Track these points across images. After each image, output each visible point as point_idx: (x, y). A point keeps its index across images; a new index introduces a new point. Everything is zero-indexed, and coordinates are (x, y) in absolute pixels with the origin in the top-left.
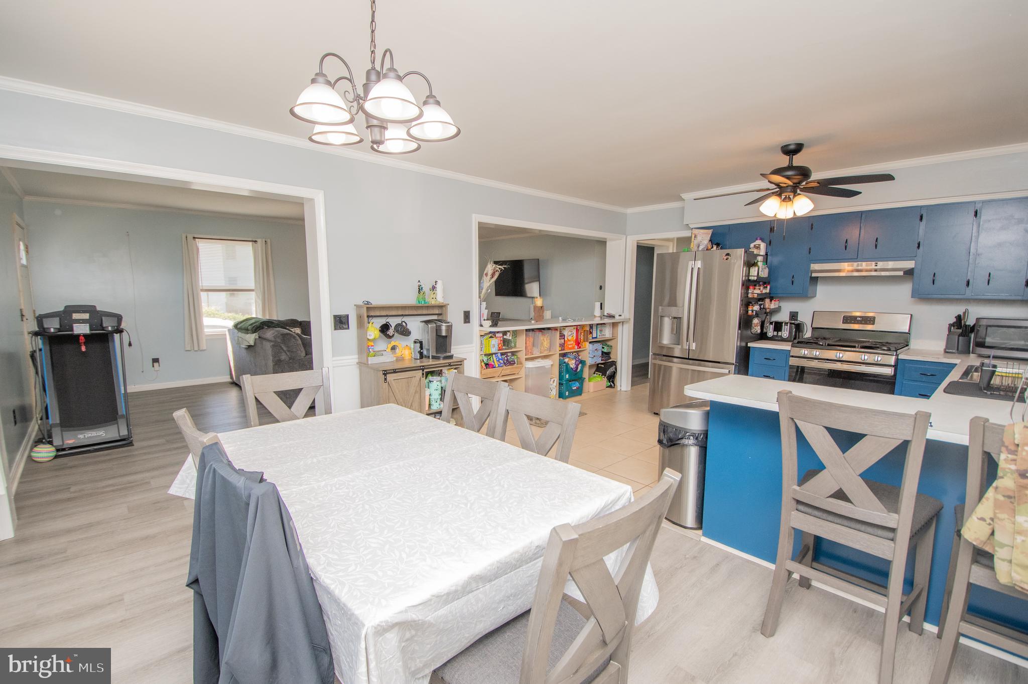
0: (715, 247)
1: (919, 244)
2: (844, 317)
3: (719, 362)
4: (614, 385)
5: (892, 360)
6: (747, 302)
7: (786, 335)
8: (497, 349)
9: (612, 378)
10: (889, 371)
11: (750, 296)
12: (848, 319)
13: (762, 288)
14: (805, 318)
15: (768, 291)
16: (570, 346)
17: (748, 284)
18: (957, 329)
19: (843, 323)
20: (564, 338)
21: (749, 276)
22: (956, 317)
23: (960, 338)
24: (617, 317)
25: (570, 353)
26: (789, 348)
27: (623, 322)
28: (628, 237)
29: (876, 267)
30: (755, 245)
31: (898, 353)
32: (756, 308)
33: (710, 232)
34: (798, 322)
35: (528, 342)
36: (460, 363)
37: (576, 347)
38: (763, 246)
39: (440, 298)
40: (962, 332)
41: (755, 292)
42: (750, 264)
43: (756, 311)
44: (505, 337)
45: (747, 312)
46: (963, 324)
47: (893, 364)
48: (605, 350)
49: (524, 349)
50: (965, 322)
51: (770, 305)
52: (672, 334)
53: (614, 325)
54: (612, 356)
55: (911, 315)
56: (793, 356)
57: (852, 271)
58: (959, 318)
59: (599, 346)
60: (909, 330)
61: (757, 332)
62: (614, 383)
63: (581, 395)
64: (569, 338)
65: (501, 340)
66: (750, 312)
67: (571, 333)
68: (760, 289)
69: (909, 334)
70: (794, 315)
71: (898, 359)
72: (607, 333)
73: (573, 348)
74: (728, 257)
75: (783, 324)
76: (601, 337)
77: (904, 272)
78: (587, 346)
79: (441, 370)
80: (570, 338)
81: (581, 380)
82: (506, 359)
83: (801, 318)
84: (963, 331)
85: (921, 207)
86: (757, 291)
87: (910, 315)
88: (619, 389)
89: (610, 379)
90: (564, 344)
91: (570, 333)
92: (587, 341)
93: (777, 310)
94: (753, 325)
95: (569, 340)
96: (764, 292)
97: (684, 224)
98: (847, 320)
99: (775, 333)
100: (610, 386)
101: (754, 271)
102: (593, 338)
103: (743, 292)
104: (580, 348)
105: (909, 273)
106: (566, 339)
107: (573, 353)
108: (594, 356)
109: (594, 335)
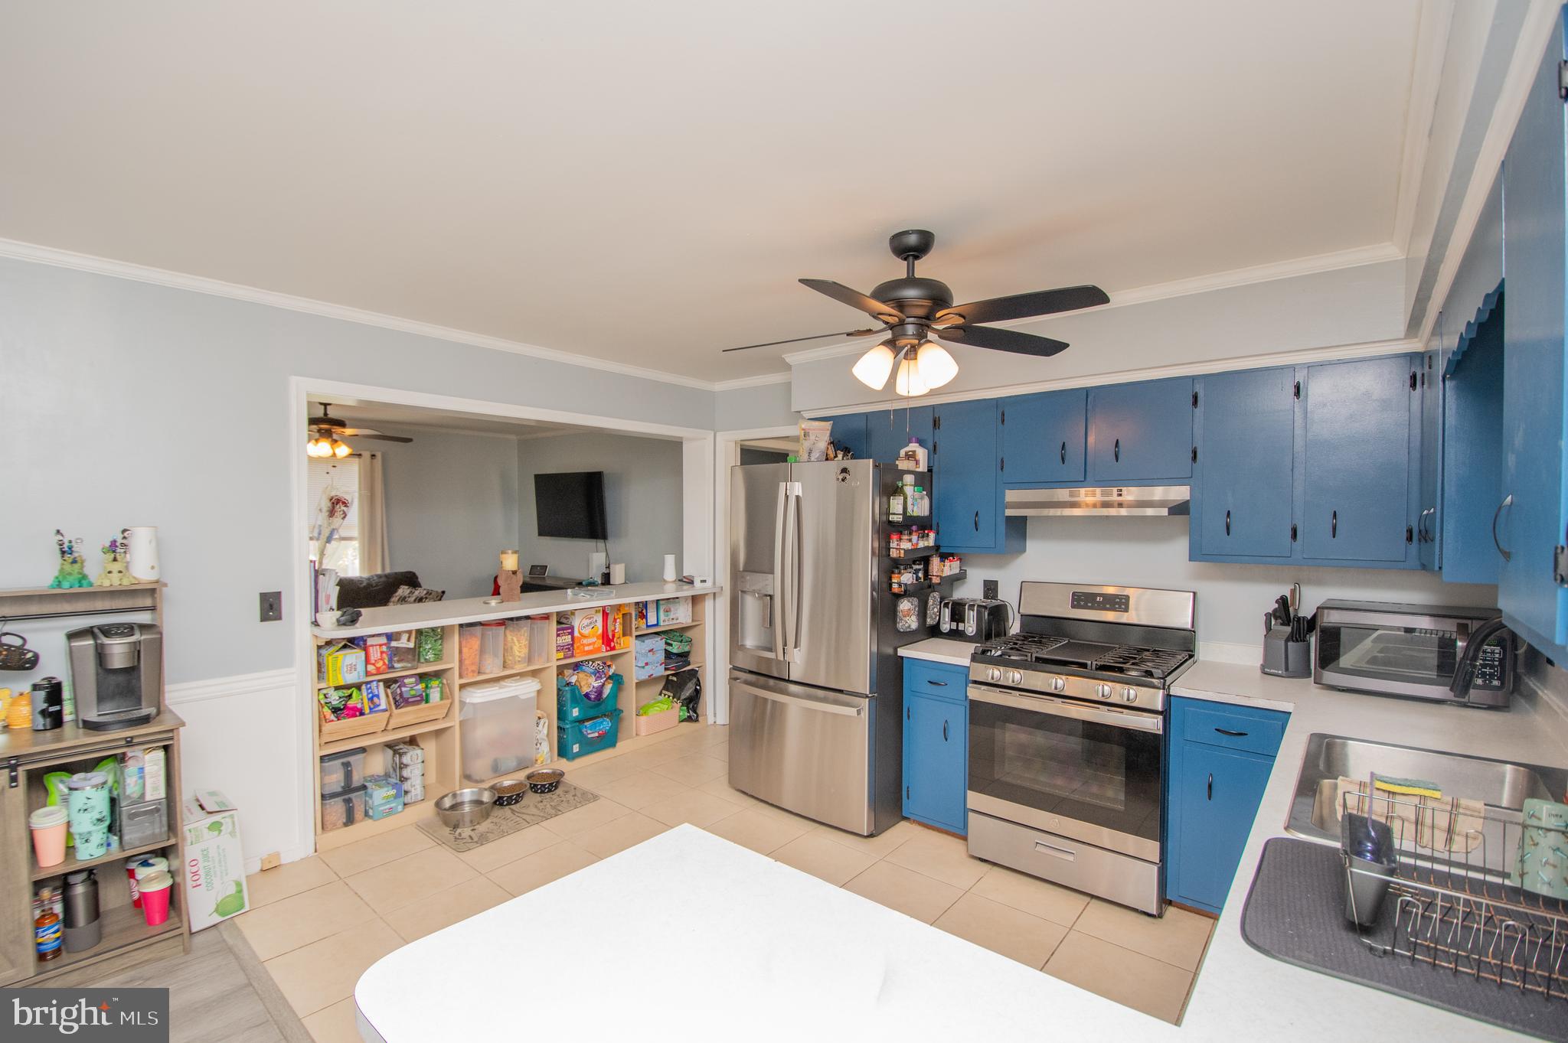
0: (840, 455)
1: (1195, 453)
2: (1073, 593)
3: (841, 691)
4: (697, 716)
5: (1157, 700)
6: (890, 566)
7: (971, 629)
8: (363, 673)
9: (693, 702)
10: (1151, 724)
11: (894, 554)
12: (1083, 599)
13: (914, 538)
14: (1008, 594)
15: (931, 541)
16: (587, 648)
17: (887, 529)
18: (1282, 624)
19: (1073, 606)
20: (572, 634)
21: (888, 514)
22: (1277, 602)
23: (1290, 644)
24: (697, 583)
25: (588, 661)
26: (966, 662)
27: (714, 594)
28: (718, 434)
29: (1120, 498)
30: (906, 453)
31: (1167, 683)
32: (907, 578)
33: (828, 425)
34: (998, 603)
35: (465, 650)
36: (170, 735)
37: (604, 648)
38: (922, 454)
39: (142, 568)
40: (1292, 632)
41: (902, 546)
42: (889, 487)
43: (906, 585)
44: (394, 644)
45: (890, 585)
46: (1292, 616)
47: (1160, 708)
48: (675, 648)
49: (456, 665)
50: (1296, 610)
51: (941, 569)
52: (763, 626)
53: (696, 600)
54: (691, 659)
55: (1195, 593)
56: (975, 682)
57: (1095, 506)
58: (1283, 602)
59: (659, 644)
60: (1193, 626)
61: (910, 626)
62: (695, 712)
63: (615, 746)
64: (583, 631)
65: (382, 653)
66: (895, 586)
67: (588, 621)
68: (910, 540)
69: (1194, 632)
70: (991, 588)
71: (1169, 696)
72: (682, 615)
73: (598, 650)
74: (844, 474)
75: (967, 607)
76: (667, 623)
77: (1170, 509)
78: (630, 645)
79: (124, 754)
80: (586, 632)
81: (615, 715)
82: (398, 691)
83: (1002, 594)
84: (1292, 628)
85: (1194, 379)
86: (906, 545)
87: (1192, 594)
88: (711, 721)
89: (690, 702)
90: (572, 645)
91: (586, 622)
92: (631, 635)
93: (960, 577)
94: (900, 614)
95: (583, 636)
96: (922, 544)
97: (793, 410)
98: (1079, 600)
99: (954, 626)
100: (689, 719)
101: (896, 505)
102: (648, 626)
103: (876, 545)
104: (613, 649)
105: (1180, 509)
106: (576, 634)
107: (593, 661)
108: (647, 664)
109: (652, 620)
